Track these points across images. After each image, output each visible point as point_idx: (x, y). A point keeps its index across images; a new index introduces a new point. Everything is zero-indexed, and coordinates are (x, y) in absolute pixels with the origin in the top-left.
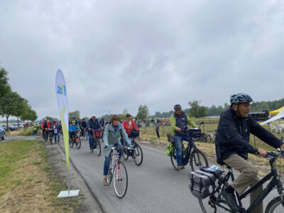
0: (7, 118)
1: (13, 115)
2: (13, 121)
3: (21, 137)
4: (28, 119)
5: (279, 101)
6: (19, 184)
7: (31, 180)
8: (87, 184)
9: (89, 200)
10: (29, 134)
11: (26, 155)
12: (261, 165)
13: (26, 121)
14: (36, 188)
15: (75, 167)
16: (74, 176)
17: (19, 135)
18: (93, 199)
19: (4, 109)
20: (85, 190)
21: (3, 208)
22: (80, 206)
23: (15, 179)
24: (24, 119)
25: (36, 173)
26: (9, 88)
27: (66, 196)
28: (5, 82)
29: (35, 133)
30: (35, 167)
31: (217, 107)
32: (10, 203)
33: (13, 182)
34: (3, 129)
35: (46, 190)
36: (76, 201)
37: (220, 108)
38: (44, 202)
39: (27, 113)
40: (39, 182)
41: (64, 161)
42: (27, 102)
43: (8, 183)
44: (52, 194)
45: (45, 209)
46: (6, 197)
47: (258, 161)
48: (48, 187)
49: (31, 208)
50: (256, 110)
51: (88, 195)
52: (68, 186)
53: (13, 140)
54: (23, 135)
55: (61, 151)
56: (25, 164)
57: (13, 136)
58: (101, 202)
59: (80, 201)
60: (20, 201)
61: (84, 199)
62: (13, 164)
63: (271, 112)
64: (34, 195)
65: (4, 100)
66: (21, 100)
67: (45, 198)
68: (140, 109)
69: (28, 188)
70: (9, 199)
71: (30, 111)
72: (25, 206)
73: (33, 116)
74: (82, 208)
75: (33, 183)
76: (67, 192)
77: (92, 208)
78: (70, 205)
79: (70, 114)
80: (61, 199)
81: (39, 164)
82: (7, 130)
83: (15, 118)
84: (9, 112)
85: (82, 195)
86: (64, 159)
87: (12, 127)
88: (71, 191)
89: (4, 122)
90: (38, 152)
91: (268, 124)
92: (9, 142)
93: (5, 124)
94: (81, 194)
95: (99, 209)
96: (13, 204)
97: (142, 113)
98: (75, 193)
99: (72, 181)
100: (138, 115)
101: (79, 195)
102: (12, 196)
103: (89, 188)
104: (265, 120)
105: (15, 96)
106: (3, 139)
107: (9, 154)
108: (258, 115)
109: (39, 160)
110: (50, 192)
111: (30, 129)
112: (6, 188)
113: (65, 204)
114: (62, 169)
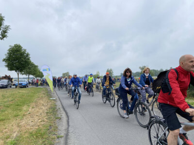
4: (39, 77)
24: (36, 77)
28: (29, 59)
39: (38, 73)
66: (37, 66)
71: (40, 72)
73: (41, 75)
84: (29, 73)
105: (33, 65)
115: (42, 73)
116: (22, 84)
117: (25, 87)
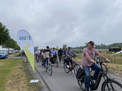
0: (9, 49)
1: (11, 48)
2: (11, 51)
3: (14, 57)
4: (17, 50)
6: (14, 77)
7: (19, 75)
9: (43, 84)
10: (17, 56)
11: (16, 65)
12: (118, 71)
13: (16, 51)
14: (21, 79)
15: (36, 70)
17: (14, 56)
19: (7, 45)
20: (41, 80)
21: (8, 86)
22: (39, 86)
23: (12, 74)
24: (15, 50)
25: (21, 72)
26: (9, 37)
27: (33, 82)
28: (8, 34)
29: (20, 55)
30: (20, 70)
31: (98, 45)
32: (11, 84)
33: (12, 76)
34: (7, 54)
35: (25, 79)
36: (38, 85)
37: (99, 45)
38: (24, 84)
39: (17, 47)
40: (22, 76)
41: (32, 67)
42: (17, 42)
43: (9, 76)
44: (27, 81)
45: (25, 87)
46: (9, 82)
47: (117, 69)
48: (26, 78)
49: (19, 87)
50: (115, 46)
51: (42, 82)
52: (34, 78)
53: (11, 58)
54: (15, 56)
56: (16, 68)
57: (11, 56)
58: (48, 85)
59: (39, 85)
60: (14, 84)
61: (41, 83)
62: (11, 68)
64: (20, 81)
65: (7, 42)
66: (14, 42)
67: (25, 83)
68: (64, 46)
69: (18, 78)
70: (10, 83)
71: (18, 46)
72: (16, 86)
73: (19, 49)
74: (40, 87)
75: (19, 76)
76: (33, 80)
77: (44, 87)
78: (35, 86)
80: (31, 83)
81: (22, 68)
82: (8, 54)
83: (12, 49)
84: (9, 47)
85: (40, 82)
87: (11, 53)
89: (7, 51)
90: (21, 64)
92: (9, 59)
93: (8, 52)
95: (47, 88)
96: (12, 85)
98: (37, 81)
99: (36, 76)
100: (63, 49)
101: (39, 82)
102: (11, 82)
103: (43, 79)
104: (119, 51)
105: (12, 40)
106: (7, 58)
107: (10, 64)
108: (116, 49)
109: (22, 67)
110: (27, 80)
111: (18, 54)
112: (9, 78)
113: (33, 86)
114: (31, 71)
115: (19, 47)
116: (1, 56)
117: (4, 58)
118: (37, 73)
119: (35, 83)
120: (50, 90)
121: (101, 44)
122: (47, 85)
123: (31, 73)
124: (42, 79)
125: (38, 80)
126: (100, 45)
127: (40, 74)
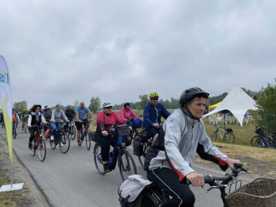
5: (217, 97)
8: (32, 177)
9: (34, 192)
15: (19, 160)
16: (18, 169)
18: (38, 192)
22: (24, 199)
27: (8, 190)
31: (164, 101)
36: (20, 195)
37: (167, 101)
41: (8, 154)
51: (33, 188)
52: (12, 179)
55: (4, 143)
58: (47, 194)
59: (24, 195)
63: (210, 107)
68: (92, 101)
74: (26, 202)
76: (9, 186)
77: (37, 201)
78: (13, 199)
79: (17, 105)
85: (27, 189)
86: (7, 152)
88: (14, 185)
91: (208, 117)
94: (25, 187)
95: (45, 202)
97: (94, 105)
98: (18, 187)
99: (16, 175)
100: (89, 107)
101: (24, 188)
103: (35, 181)
113: (7, 199)
114: (5, 162)
118: (21, 166)
119: (14, 191)
120: (51, 205)
121: (172, 99)
122: (43, 193)
123: (3, 168)
124: (32, 181)
125: (22, 184)
126: (170, 101)
127: (27, 170)
